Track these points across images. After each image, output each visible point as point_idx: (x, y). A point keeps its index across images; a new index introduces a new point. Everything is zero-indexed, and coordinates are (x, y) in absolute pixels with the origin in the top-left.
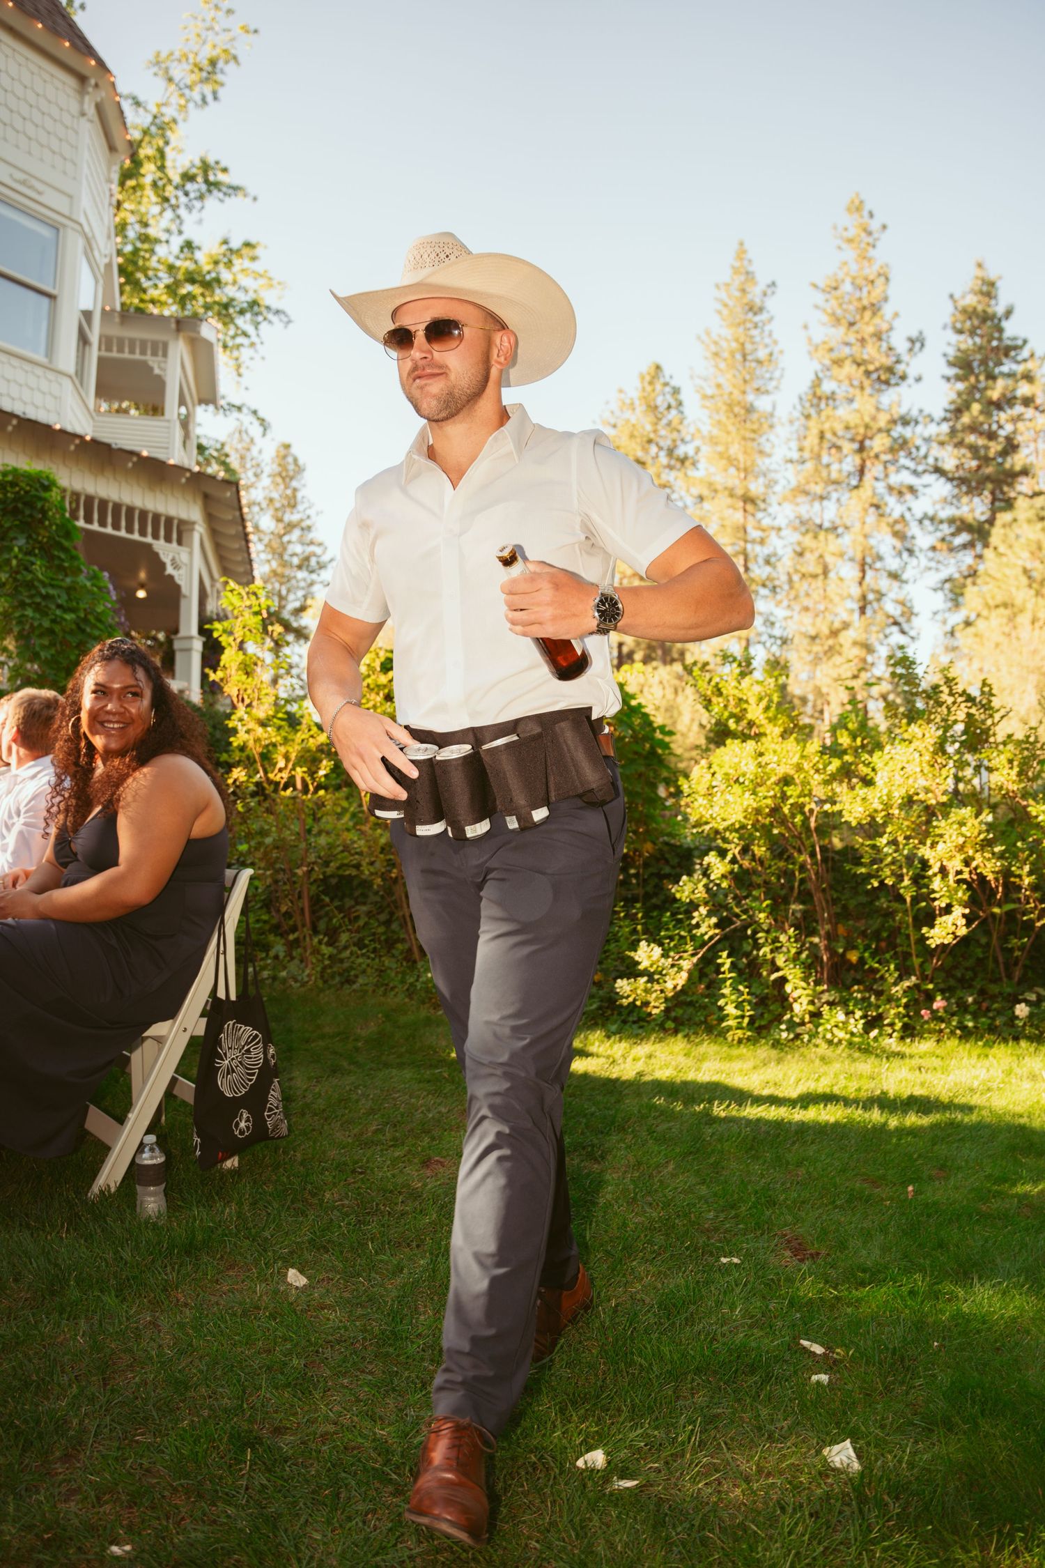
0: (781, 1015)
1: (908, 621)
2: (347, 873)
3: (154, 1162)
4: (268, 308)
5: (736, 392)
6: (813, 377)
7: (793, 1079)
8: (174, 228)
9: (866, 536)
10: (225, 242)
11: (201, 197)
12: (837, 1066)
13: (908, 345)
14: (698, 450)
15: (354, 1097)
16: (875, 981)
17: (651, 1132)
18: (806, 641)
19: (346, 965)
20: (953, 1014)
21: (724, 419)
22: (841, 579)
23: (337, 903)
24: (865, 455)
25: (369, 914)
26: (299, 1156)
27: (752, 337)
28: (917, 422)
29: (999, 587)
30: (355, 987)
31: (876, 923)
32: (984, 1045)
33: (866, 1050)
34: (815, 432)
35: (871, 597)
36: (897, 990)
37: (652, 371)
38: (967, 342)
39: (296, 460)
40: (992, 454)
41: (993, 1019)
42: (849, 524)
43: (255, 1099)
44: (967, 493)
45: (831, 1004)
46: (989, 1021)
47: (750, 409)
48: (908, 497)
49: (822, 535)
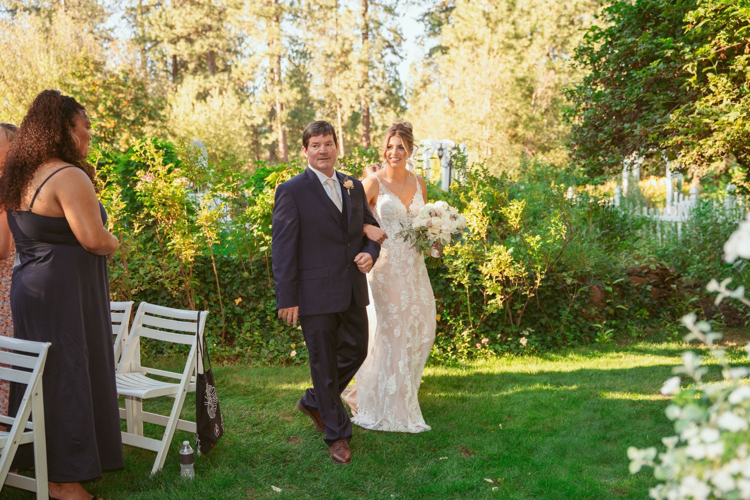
1: (399, 45)
18: (323, 58)
22: (350, 12)
29: (466, 25)
35: (371, 25)
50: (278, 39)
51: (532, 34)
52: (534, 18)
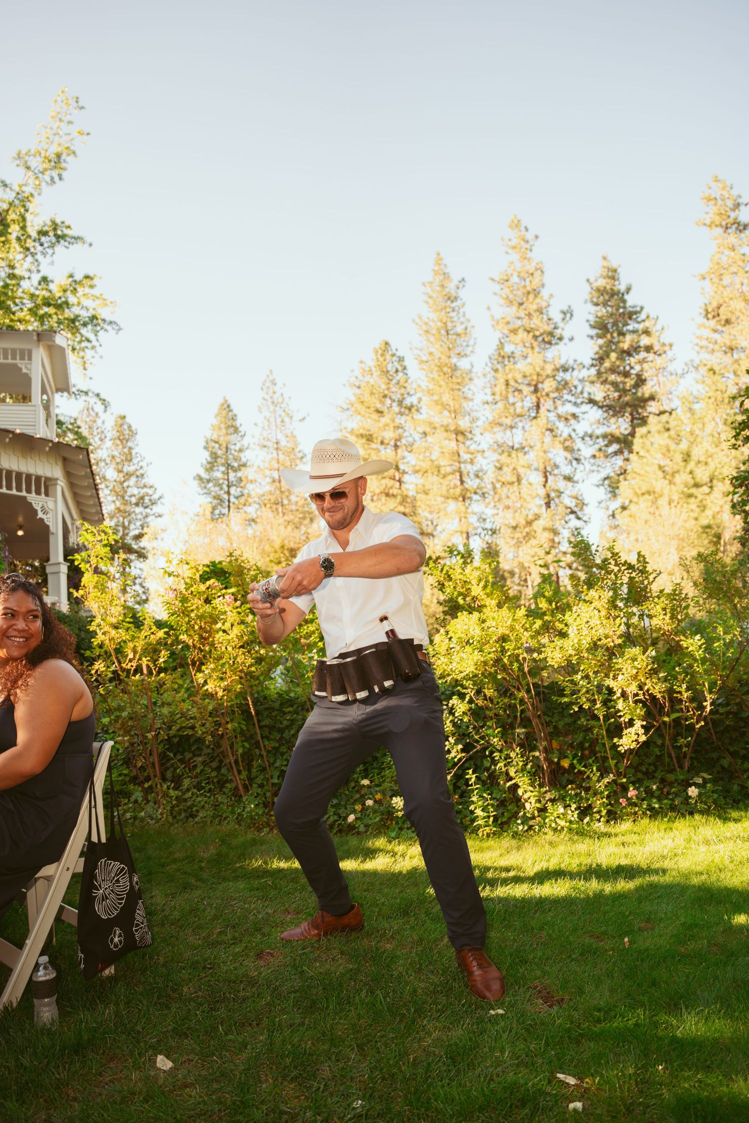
0: (517, 813)
1: (581, 509)
2: (185, 733)
3: (48, 978)
4: (104, 320)
5: (444, 357)
6: (498, 343)
7: (530, 863)
8: (33, 268)
9: (545, 452)
10: (71, 276)
11: (52, 246)
12: (562, 848)
13: (562, 316)
14: (420, 400)
15: (202, 907)
16: (584, 780)
17: (427, 914)
18: (510, 530)
19: (189, 803)
20: (643, 800)
21: (436, 376)
22: (530, 484)
23: (179, 757)
24: (539, 394)
25: (204, 763)
26: (162, 960)
27: (451, 318)
28: (573, 369)
29: (643, 480)
30: (196, 819)
31: (580, 737)
32: (668, 821)
33: (581, 833)
34: (502, 381)
35: (553, 495)
36: (601, 786)
37: (383, 346)
38: (602, 311)
39: (130, 427)
40: (628, 387)
41: (673, 800)
42: (532, 444)
43: (125, 918)
44: (613, 416)
45: (553, 801)
46: (670, 802)
47: (455, 368)
48: (573, 421)
49: (514, 453)
50: (466, 518)
51: (711, 481)
52: (712, 466)
